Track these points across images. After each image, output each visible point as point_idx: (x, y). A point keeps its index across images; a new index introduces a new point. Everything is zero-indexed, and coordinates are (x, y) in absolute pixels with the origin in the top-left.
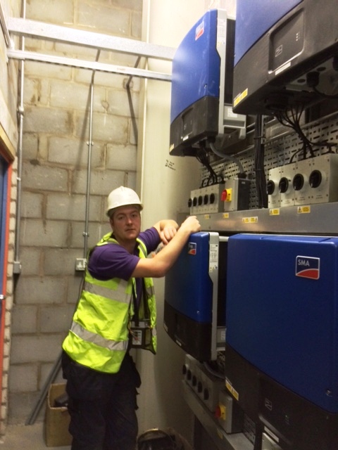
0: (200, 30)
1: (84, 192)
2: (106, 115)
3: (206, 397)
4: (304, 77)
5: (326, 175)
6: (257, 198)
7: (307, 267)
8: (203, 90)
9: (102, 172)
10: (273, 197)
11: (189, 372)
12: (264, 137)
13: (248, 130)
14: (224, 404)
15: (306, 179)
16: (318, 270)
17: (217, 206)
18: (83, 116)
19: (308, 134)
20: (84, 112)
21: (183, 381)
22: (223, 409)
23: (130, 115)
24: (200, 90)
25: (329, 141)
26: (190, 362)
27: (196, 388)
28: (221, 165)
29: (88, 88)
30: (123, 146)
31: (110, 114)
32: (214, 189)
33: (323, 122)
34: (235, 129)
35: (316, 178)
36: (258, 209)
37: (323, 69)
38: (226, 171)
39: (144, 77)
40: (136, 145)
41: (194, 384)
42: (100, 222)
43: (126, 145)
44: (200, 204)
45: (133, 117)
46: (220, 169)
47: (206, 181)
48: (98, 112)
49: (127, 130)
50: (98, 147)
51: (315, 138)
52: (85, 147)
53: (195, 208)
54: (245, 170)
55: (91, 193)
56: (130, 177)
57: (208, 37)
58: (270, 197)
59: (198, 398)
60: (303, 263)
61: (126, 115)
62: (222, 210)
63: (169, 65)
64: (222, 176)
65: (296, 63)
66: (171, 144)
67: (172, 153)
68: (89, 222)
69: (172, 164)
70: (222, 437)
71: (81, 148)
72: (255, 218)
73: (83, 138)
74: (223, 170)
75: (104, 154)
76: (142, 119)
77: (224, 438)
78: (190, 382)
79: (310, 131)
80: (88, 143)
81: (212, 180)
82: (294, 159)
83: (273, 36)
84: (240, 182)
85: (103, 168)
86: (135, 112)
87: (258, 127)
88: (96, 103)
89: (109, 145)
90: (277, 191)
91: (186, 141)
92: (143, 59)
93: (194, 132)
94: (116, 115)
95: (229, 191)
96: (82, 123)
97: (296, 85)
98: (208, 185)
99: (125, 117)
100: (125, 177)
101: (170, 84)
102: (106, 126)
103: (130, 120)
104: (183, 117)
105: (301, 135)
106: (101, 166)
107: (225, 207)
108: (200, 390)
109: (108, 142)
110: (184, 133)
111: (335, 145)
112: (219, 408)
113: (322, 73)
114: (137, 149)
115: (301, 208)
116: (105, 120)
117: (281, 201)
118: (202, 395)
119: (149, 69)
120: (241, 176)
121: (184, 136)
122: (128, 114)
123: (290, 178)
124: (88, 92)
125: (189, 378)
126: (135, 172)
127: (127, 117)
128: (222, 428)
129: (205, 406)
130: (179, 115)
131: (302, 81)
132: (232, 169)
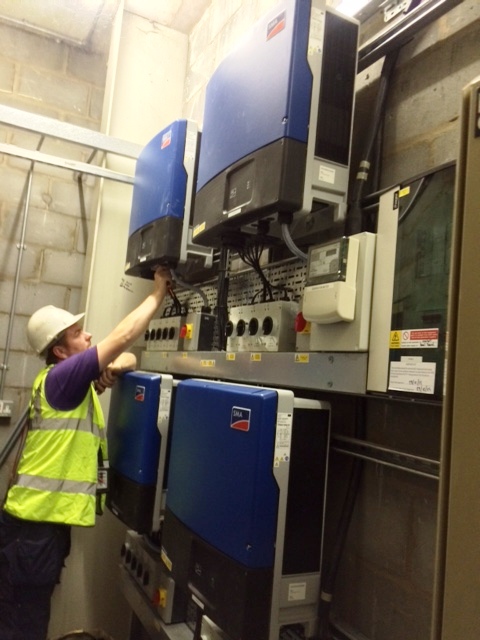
0: (167, 139)
1: (8, 310)
2: (46, 212)
3: (146, 582)
4: (256, 223)
5: (277, 323)
6: (217, 338)
7: (240, 419)
8: (165, 208)
9: (35, 285)
10: (232, 340)
11: (129, 552)
12: (229, 269)
13: (215, 258)
14: (165, 588)
15: (260, 324)
16: (249, 421)
17: (177, 342)
18: (14, 211)
19: (270, 275)
20: (17, 206)
21: (121, 566)
22: (163, 594)
23: (79, 214)
24: (162, 208)
25: (287, 286)
26: (132, 540)
27: (135, 573)
28: (187, 293)
29: (26, 175)
30: (66, 254)
31: (52, 211)
32: (174, 322)
33: (283, 265)
34: (199, 257)
35: (268, 327)
36: (218, 352)
37: (273, 219)
38: (191, 301)
39: (100, 176)
40: (85, 254)
41: (133, 567)
42: (26, 352)
43: (71, 253)
44: (158, 338)
45: (84, 219)
46: (184, 298)
47: (169, 310)
48: (37, 207)
49: (74, 234)
50: (31, 252)
51: (276, 280)
52: (15, 251)
53: (152, 342)
54: (210, 303)
55: (17, 312)
56: (73, 295)
58: (229, 339)
59: (137, 585)
60: (237, 414)
61: (75, 214)
62: (181, 348)
63: (132, 165)
64: (186, 306)
65: (245, 211)
66: (128, 260)
67: (128, 272)
68: (10, 350)
69: (128, 284)
70: (159, 629)
71: (8, 252)
72: (213, 361)
73: (12, 239)
74: (188, 299)
75: (40, 263)
76: (95, 220)
77: (162, 630)
78: (129, 566)
79: (274, 271)
80: (18, 246)
81: (175, 309)
82: (257, 300)
83: (229, 176)
84: (203, 317)
85: (37, 281)
86: (87, 212)
87: (223, 257)
88: (35, 195)
89: (47, 251)
90: (235, 333)
91: (144, 262)
92: (100, 154)
93: (152, 254)
94: (61, 213)
95: (189, 327)
96: (12, 220)
97: (250, 228)
98: (170, 316)
99: (73, 217)
100: (66, 294)
101: (131, 187)
102: (45, 226)
103: (79, 221)
104: (142, 233)
105: (262, 276)
106: (35, 277)
107: (185, 346)
108: (139, 574)
109: (47, 247)
110: (142, 253)
111: (291, 290)
112: (158, 593)
113: (272, 222)
114: (85, 258)
115: (254, 354)
116: (45, 219)
117: (238, 345)
118: (141, 580)
119: (107, 167)
120: (206, 310)
121: (142, 256)
122: (77, 212)
123: (247, 320)
124: (24, 180)
125: (128, 561)
126: (80, 288)
127: (76, 218)
128: (160, 618)
129: (144, 594)
130: (138, 230)
131: (255, 225)
132: (198, 300)
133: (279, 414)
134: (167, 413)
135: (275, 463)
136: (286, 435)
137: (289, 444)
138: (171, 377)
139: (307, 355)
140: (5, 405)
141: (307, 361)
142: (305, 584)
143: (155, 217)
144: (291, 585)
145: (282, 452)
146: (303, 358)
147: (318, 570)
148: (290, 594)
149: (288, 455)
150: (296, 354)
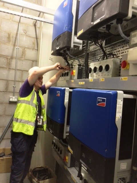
0: (66, 3)
1: (14, 68)
2: (25, 36)
3: (61, 153)
4: (105, 26)
5: (111, 66)
6: (85, 75)
7: (101, 102)
8: (65, 29)
9: (22, 60)
10: (91, 74)
11: (55, 143)
12: (89, 50)
13: (83, 47)
14: (67, 156)
15: (104, 68)
16: (105, 103)
17: (69, 77)
18: (15, 36)
20: (16, 34)
21: (52, 147)
22: (67, 158)
23: (35, 37)
24: (64, 29)
25: (113, 53)
26: (55, 139)
27: (57, 150)
28: (72, 60)
31: (27, 36)
33: (112, 46)
34: (78, 46)
35: (107, 67)
36: (85, 79)
37: (112, 23)
38: (74, 63)
39: (42, 21)
40: (37, 50)
41: (57, 148)
43: (33, 50)
44: (63, 76)
45: (37, 38)
46: (71, 62)
48: (22, 34)
49: (34, 43)
50: (21, 50)
51: (108, 52)
52: (16, 49)
54: (81, 63)
55: (17, 69)
56: (34, 63)
57: (69, 7)
58: (90, 74)
59: (58, 154)
60: (100, 100)
61: (34, 37)
63: (53, 17)
64: (72, 65)
65: (102, 20)
66: (52, 50)
67: (53, 54)
68: (16, 81)
69: (52, 59)
70: (66, 169)
71: (13, 50)
72: (84, 82)
73: (14, 45)
74: (73, 63)
75: (23, 53)
76: (40, 39)
78: (55, 147)
79: (107, 49)
80: (17, 47)
83: (94, 8)
84: (79, 68)
85: (23, 59)
86: (38, 36)
87: (87, 46)
88: (21, 31)
89: (26, 49)
90: (92, 72)
91: (58, 49)
92: (42, 14)
93: (61, 46)
94: (29, 36)
95: (74, 71)
96: (14, 39)
97: (102, 29)
99: (33, 37)
100: (32, 63)
102: (25, 41)
103: (35, 39)
104: (57, 39)
105: (103, 50)
107: (72, 78)
108: (59, 150)
109: (26, 48)
110: (57, 46)
111: (115, 55)
112: (65, 157)
113: (112, 25)
114: (38, 51)
115: (101, 79)
116: (24, 38)
117: (94, 76)
118: (59, 152)
119: (44, 18)
120: (79, 65)
121: (57, 47)
122: (35, 36)
123: (98, 67)
124: (17, 25)
125: (55, 146)
126: (37, 61)
127: (34, 38)
128: (66, 165)
129: (60, 157)
130: (55, 39)
131: (104, 28)
132: (76, 62)
133: (118, 100)
134: (67, 100)
135: (116, 119)
136: (120, 108)
137: (122, 112)
138: (69, 88)
139: (127, 77)
140: (15, 98)
141: (127, 80)
142: (126, 163)
143: (62, 33)
144: (121, 164)
145: (119, 115)
146: (125, 79)
147: (131, 158)
148: (121, 167)
149: (121, 116)
150: (121, 78)
